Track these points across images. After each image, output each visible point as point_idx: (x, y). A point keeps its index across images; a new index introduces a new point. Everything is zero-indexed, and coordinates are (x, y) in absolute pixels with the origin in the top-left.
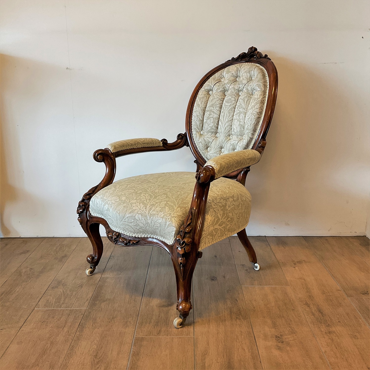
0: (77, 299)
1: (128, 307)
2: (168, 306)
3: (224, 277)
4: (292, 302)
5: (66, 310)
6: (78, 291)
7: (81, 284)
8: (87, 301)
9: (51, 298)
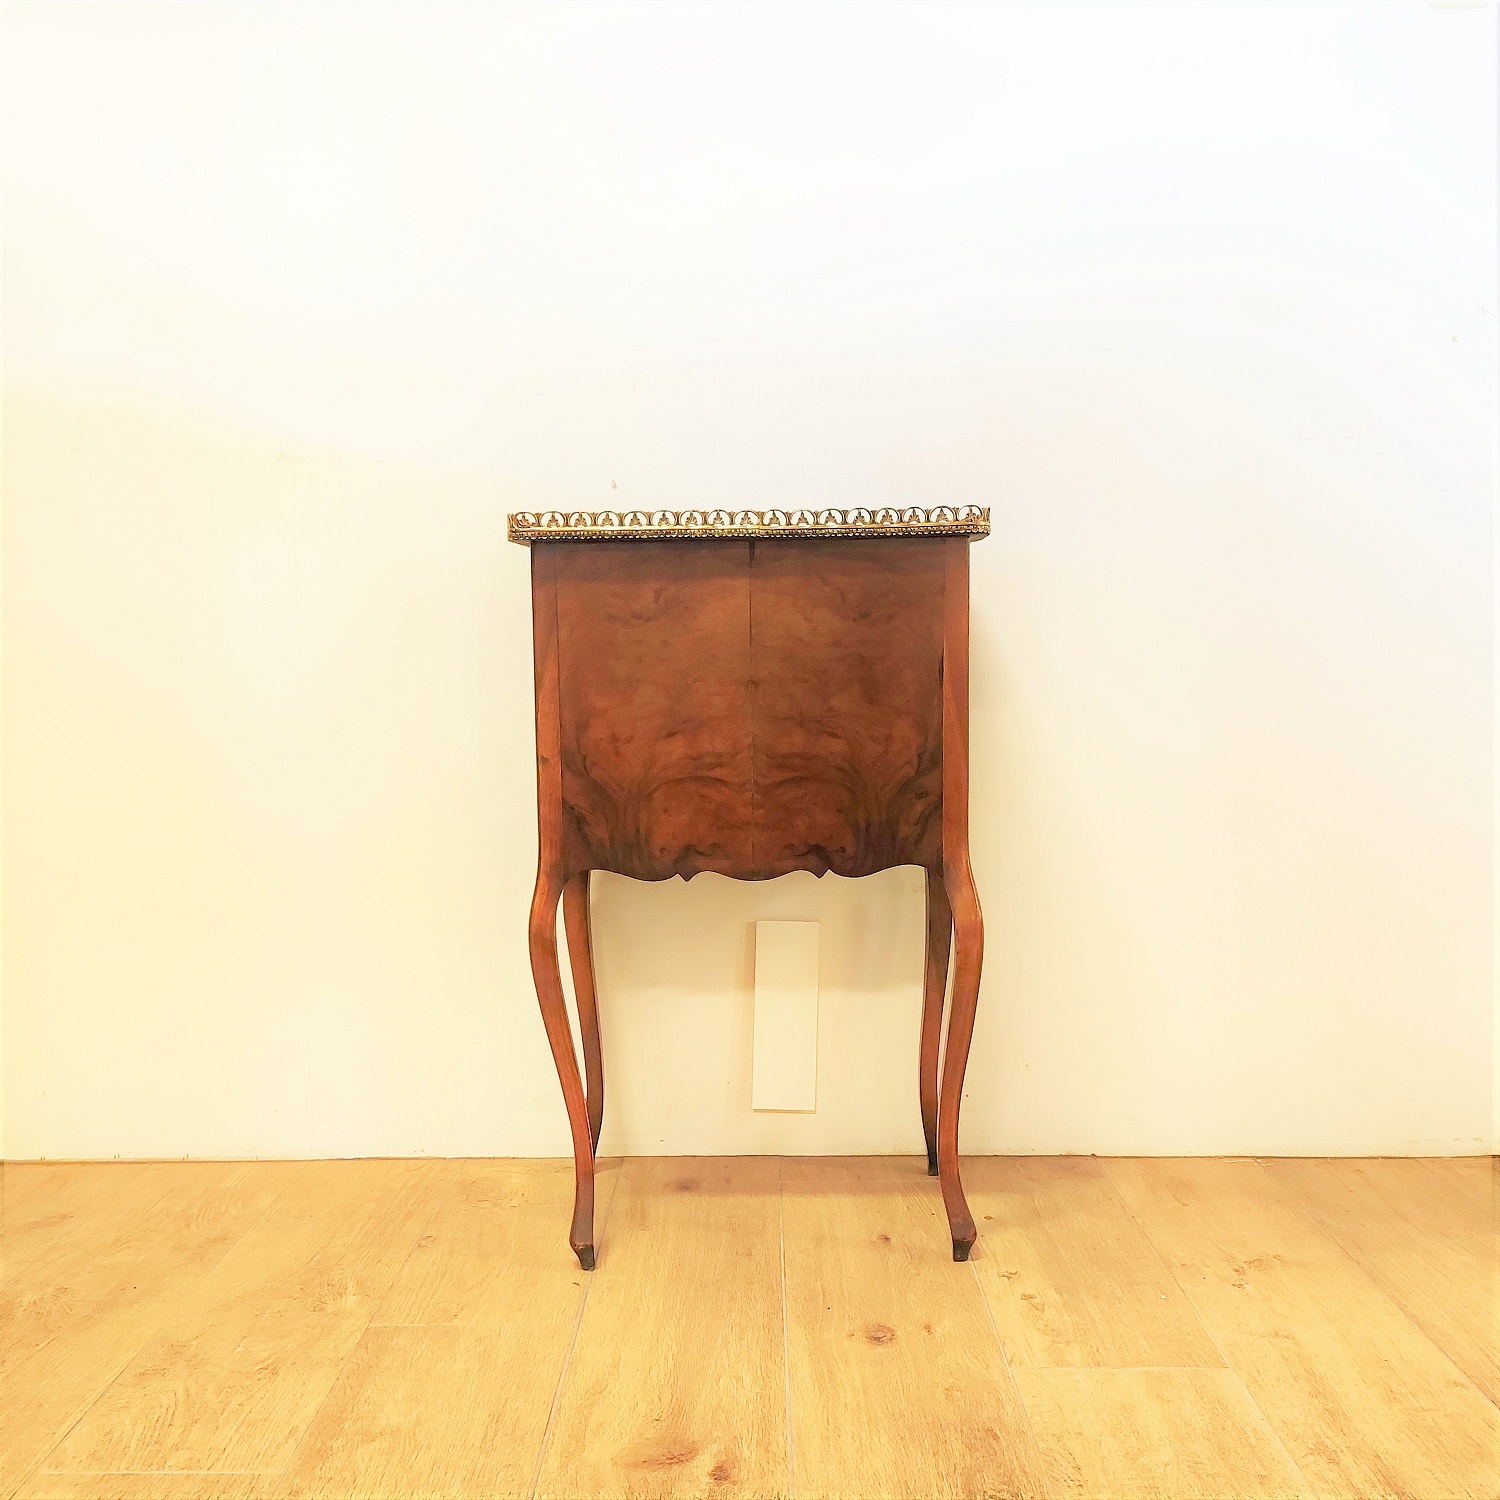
0: (241, 1430)
1: (479, 1466)
2: (670, 1464)
3: (928, 1328)
4: (1252, 1440)
5: (188, 1476)
6: (255, 1390)
7: (270, 1361)
8: (291, 1440)
9: (127, 1422)
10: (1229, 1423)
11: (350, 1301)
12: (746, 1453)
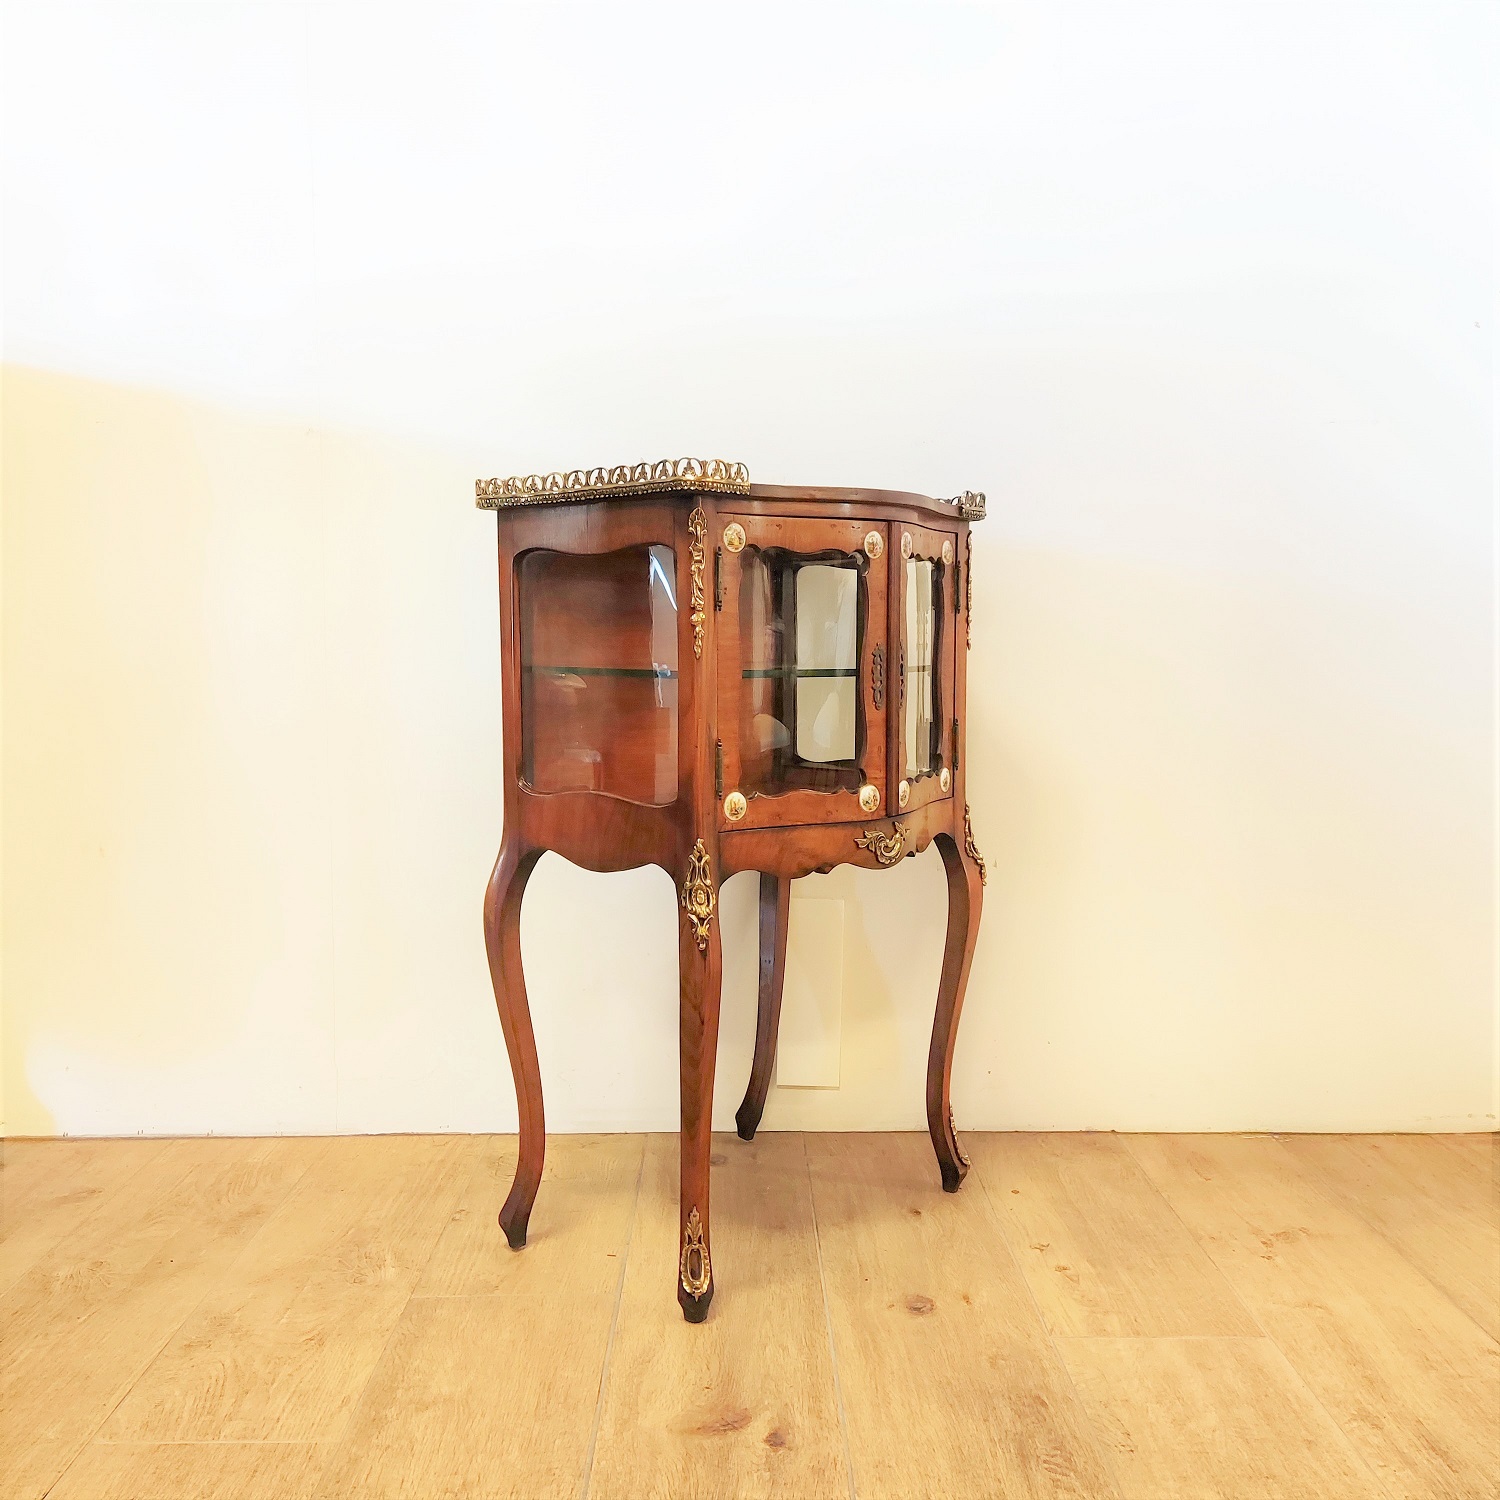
0: (294, 1399)
2: (725, 1431)
3: (966, 1299)
4: (1296, 1406)
5: (244, 1447)
6: (303, 1360)
7: (316, 1332)
8: (344, 1409)
9: (177, 1393)
10: (1271, 1390)
11: (390, 1272)
12: (798, 1420)
